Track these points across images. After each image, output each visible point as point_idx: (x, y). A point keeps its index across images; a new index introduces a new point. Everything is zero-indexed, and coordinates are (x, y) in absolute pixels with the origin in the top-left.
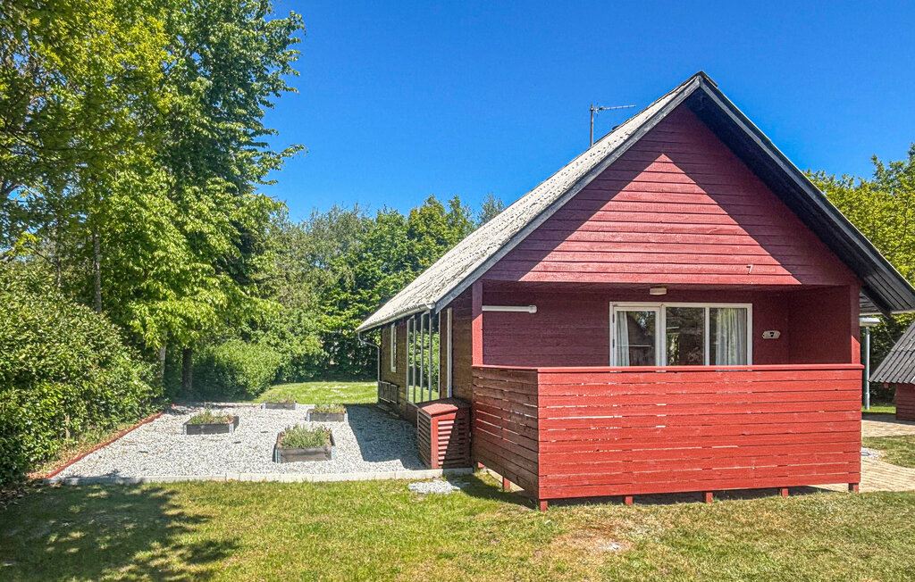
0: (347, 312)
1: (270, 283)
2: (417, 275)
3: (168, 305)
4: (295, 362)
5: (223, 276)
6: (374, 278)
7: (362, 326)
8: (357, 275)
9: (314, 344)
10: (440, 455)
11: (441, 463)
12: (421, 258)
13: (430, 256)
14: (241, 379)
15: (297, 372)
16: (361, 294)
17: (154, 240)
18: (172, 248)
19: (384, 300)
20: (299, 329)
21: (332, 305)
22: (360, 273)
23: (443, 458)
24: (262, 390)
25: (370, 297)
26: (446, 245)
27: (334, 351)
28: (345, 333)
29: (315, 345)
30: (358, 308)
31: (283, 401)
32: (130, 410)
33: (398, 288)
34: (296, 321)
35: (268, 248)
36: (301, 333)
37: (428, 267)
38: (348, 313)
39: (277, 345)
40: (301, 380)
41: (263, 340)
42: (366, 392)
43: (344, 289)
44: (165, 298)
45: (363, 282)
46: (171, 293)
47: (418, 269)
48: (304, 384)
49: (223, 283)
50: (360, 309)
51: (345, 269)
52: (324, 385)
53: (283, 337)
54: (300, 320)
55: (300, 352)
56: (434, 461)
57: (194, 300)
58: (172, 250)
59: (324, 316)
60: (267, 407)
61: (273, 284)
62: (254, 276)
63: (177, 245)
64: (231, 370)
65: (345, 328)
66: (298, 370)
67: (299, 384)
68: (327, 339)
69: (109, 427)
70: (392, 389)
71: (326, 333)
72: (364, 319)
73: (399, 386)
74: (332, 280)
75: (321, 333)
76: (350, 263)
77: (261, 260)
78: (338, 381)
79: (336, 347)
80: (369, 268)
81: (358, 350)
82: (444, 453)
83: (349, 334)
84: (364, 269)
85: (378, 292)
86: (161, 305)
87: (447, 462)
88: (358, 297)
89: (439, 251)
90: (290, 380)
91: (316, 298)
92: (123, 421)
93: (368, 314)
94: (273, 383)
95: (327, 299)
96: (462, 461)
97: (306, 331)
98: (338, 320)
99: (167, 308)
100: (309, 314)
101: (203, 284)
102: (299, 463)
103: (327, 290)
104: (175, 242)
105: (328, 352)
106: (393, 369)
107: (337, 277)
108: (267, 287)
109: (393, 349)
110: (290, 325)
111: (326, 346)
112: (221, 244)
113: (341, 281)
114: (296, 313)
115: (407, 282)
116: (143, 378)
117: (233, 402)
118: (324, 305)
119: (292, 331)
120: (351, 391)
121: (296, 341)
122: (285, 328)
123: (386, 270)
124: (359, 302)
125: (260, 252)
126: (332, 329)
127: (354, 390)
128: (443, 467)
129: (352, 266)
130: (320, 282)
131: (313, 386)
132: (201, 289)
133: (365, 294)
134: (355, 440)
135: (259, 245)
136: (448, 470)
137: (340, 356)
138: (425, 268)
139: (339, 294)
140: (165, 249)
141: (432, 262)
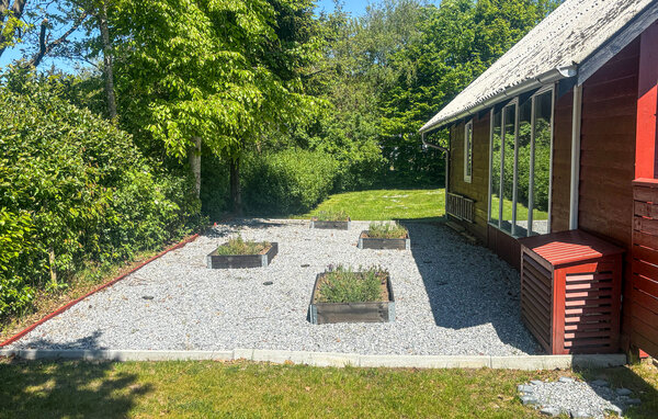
0: (408, 112)
1: (318, 77)
2: (488, 66)
3: (191, 106)
4: (354, 169)
5: (260, 68)
6: (437, 72)
7: (423, 127)
8: (418, 71)
9: (373, 149)
10: (567, 332)
11: (570, 344)
12: (492, 45)
13: (504, 42)
14: (295, 191)
15: (355, 180)
16: (423, 92)
17: (172, 24)
18: (194, 33)
19: (449, 97)
20: (357, 135)
21: (392, 105)
22: (422, 67)
23: (572, 336)
24: (320, 201)
25: (434, 95)
26: (522, 28)
27: (394, 156)
28: (406, 137)
29: (374, 151)
30: (421, 108)
31: (334, 218)
32: (151, 236)
33: (465, 82)
34: (354, 125)
35: (315, 34)
36: (360, 138)
37: (500, 56)
38: (409, 114)
39: (334, 152)
40: (360, 188)
41: (321, 147)
42: (430, 203)
43: (405, 87)
44: (188, 97)
45: (426, 77)
46: (195, 91)
47: (489, 58)
48: (363, 193)
49: (259, 77)
50: (422, 109)
51: (406, 64)
52: (384, 194)
53: (340, 144)
54: (358, 124)
55: (358, 158)
56: (556, 341)
57: (222, 98)
58: (192, 36)
59: (383, 118)
60: (316, 227)
61: (322, 79)
62: (301, 70)
63: (200, 30)
64: (284, 181)
65: (406, 131)
66: (357, 177)
67: (358, 193)
68: (387, 143)
69: (122, 259)
70: (466, 204)
71: (386, 137)
72: (426, 120)
73: (475, 201)
74: (391, 77)
75: (380, 138)
76: (411, 57)
77: (306, 49)
78: (398, 189)
79: (396, 152)
80: (432, 60)
81: (418, 154)
82: (575, 327)
83: (410, 137)
84: (426, 63)
85: (443, 89)
86: (183, 105)
87: (580, 344)
88: (419, 96)
89: (514, 36)
90: (349, 189)
91: (375, 99)
92: (142, 249)
93: (432, 114)
94: (332, 192)
95: (386, 99)
96: (607, 342)
97: (364, 137)
98: (397, 123)
99: (190, 109)
100: (367, 117)
101: (236, 79)
102: (342, 325)
103: (387, 90)
104: (197, 27)
105: (388, 158)
106: (467, 179)
107: (397, 74)
108: (315, 83)
109: (467, 151)
110: (348, 129)
111: (386, 152)
112: (252, 24)
113: (402, 78)
114: (354, 116)
115: (476, 75)
116: (170, 196)
117: (282, 218)
118: (383, 106)
119: (350, 135)
120: (411, 201)
121: (354, 148)
122: (342, 133)
123: (452, 63)
124: (421, 101)
125: (305, 39)
126: (392, 132)
127: (415, 200)
128: (573, 351)
129: (414, 59)
130: (379, 81)
131: (371, 195)
132: (232, 85)
133: (427, 91)
134: (421, 283)
135: (304, 30)
136: (581, 358)
137: (401, 162)
138: (497, 57)
139: (399, 93)
140: (185, 35)
141: (505, 50)
